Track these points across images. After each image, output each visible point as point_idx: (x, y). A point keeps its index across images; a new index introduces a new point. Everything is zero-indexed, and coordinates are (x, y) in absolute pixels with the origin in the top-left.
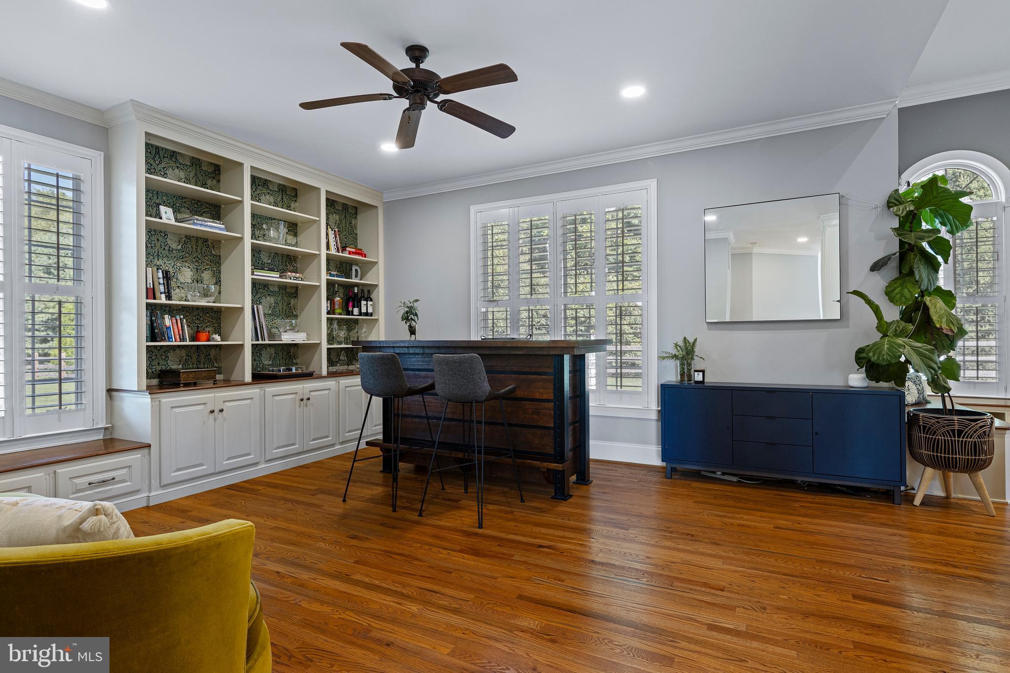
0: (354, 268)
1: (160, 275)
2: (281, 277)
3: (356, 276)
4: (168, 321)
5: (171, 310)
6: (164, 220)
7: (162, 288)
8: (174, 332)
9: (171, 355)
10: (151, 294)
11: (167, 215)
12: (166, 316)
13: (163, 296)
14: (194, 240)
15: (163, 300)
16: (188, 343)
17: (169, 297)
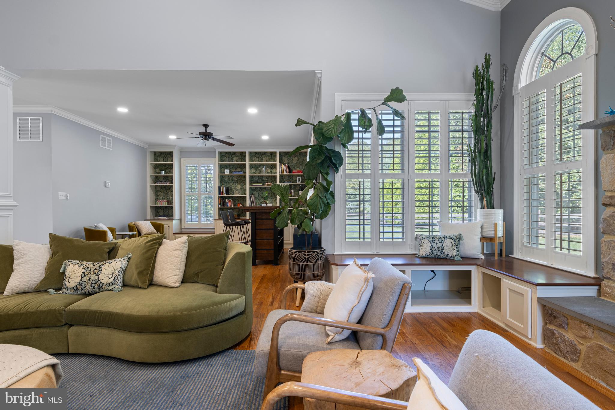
0: (298, 178)
1: (224, 188)
2: (263, 185)
3: (299, 181)
4: (227, 201)
5: (228, 198)
6: (226, 174)
7: (225, 192)
8: (229, 204)
9: (234, 210)
10: (222, 194)
11: (227, 172)
12: (227, 200)
13: (225, 194)
14: (241, 177)
15: (225, 195)
16: (233, 207)
17: (226, 195)
